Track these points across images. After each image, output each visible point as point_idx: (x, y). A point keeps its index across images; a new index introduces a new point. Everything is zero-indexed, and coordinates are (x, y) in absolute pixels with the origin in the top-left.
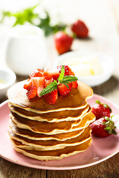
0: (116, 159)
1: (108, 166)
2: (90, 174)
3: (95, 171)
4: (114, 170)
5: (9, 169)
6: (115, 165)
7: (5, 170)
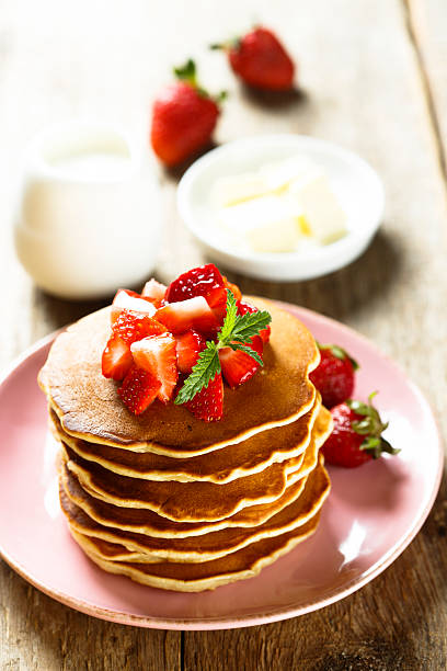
0: (401, 583)
1: (377, 608)
2: (322, 644)
3: (336, 629)
4: (395, 625)
5: (63, 628)
6: (400, 604)
7: (50, 632)
